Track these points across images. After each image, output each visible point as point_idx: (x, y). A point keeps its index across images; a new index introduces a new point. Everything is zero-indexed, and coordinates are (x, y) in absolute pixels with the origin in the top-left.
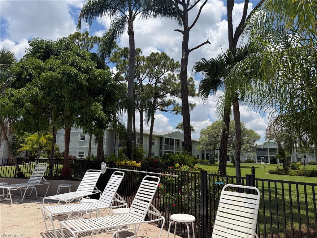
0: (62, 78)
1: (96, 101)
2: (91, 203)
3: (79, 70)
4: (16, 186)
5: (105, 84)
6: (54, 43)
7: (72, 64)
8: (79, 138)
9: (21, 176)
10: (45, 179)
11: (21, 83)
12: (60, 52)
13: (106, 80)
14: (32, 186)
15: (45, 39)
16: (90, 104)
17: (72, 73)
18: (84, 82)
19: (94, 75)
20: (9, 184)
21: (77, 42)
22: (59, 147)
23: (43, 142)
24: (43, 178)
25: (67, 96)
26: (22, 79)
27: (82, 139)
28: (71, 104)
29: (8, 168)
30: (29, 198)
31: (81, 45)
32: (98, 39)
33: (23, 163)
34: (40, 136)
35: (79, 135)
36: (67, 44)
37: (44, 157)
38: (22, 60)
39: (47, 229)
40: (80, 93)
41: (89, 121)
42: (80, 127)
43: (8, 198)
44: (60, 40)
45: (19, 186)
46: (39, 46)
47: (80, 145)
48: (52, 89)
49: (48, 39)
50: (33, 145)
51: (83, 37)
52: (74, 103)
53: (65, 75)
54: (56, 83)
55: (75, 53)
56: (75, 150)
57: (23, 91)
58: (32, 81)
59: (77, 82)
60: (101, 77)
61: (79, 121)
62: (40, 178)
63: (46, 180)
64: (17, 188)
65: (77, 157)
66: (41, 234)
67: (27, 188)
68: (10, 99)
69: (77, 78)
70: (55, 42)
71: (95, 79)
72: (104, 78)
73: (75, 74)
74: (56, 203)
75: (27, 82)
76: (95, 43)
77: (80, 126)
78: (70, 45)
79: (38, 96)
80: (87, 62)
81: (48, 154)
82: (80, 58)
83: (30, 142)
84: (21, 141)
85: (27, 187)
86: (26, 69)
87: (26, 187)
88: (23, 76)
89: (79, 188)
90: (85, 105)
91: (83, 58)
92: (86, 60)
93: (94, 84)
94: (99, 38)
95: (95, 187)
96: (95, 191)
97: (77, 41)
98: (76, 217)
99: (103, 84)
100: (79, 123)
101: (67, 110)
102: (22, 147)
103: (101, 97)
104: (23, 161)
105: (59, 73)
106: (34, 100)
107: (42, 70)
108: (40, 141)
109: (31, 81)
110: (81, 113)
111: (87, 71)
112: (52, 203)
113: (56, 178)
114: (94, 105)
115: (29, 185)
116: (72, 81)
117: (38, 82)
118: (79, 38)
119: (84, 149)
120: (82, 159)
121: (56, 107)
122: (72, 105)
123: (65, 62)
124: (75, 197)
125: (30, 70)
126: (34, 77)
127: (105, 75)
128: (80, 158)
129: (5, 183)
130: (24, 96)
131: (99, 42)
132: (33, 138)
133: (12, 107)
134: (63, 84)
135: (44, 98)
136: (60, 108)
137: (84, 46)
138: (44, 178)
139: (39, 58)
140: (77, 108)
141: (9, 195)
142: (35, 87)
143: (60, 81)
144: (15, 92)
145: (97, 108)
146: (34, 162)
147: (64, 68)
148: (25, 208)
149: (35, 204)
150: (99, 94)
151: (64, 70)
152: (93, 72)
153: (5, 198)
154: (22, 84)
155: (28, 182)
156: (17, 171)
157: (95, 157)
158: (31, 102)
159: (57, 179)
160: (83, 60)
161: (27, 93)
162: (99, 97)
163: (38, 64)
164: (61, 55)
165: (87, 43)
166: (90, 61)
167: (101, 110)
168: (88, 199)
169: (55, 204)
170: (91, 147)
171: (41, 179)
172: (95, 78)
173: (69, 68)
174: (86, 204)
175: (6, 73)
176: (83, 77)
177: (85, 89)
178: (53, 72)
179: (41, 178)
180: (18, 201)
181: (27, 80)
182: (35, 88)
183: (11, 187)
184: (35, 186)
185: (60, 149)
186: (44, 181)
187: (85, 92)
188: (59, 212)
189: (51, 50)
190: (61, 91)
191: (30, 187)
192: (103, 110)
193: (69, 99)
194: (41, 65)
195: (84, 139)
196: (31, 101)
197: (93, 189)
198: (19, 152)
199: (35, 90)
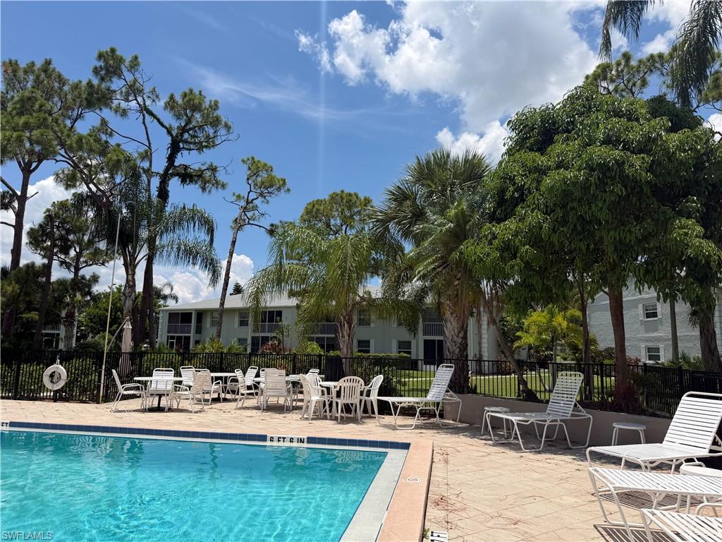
0: (587, 179)
1: (680, 214)
2: (712, 479)
3: (624, 148)
4: (526, 416)
5: (699, 166)
6: (558, 107)
7: (607, 141)
8: (642, 314)
9: (529, 397)
10: (580, 408)
11: (506, 209)
12: (576, 123)
13: (704, 154)
14: (556, 421)
15: (537, 106)
16: (665, 225)
17: (609, 162)
18: (644, 174)
19: (666, 150)
20: (513, 411)
21: (605, 88)
22: (595, 336)
23: (560, 325)
24: (575, 405)
25: (606, 216)
26: (507, 200)
27: (648, 316)
28: (617, 233)
29: (499, 380)
30: (554, 444)
31: (616, 90)
32: (657, 59)
33: (526, 370)
34: (552, 314)
35: (640, 306)
36: (587, 100)
37: (565, 359)
38: (501, 163)
39: (606, 518)
40: (636, 202)
41: (669, 269)
42: (646, 286)
43: (514, 438)
44: (568, 97)
45: (532, 418)
46: (527, 125)
47: (647, 331)
48: (569, 208)
49: (544, 103)
50: (540, 334)
51: (617, 70)
52: (624, 230)
53: (592, 169)
54: (577, 194)
55: (609, 112)
56: (636, 343)
57: (511, 224)
58: (525, 200)
59: (624, 179)
60: (685, 151)
61: (642, 272)
62: (570, 403)
63: (583, 410)
64: (528, 421)
65: (643, 360)
66: (595, 526)
67: (547, 423)
68: (491, 244)
69: (622, 171)
70: (559, 104)
71: (669, 159)
72: (696, 149)
73: (617, 161)
74: (614, 463)
75: (516, 205)
76: (651, 71)
77: (648, 284)
78: (593, 99)
79: (541, 228)
80: (641, 125)
81: (574, 353)
82: (624, 120)
83: (534, 329)
84: (516, 325)
85: (548, 421)
86: (512, 180)
87: (546, 421)
88: (508, 195)
89: (667, 435)
90: (653, 231)
91: (631, 116)
92: (637, 120)
93: (669, 174)
94: (661, 56)
95: (715, 438)
96: (715, 448)
97: (604, 84)
98: (673, 506)
99: (694, 166)
100: (642, 275)
101: (611, 249)
102: (519, 338)
103: (694, 202)
104: (525, 367)
105: (579, 170)
106: (535, 239)
107: (543, 171)
108: (554, 323)
109: (523, 201)
110: (644, 251)
111: (645, 146)
112: (604, 463)
113: (603, 406)
114: (679, 228)
115: (551, 418)
116: (613, 179)
117: (538, 199)
118: (609, 75)
119: (659, 339)
120: (657, 366)
121: (583, 248)
122: (619, 234)
123: (590, 139)
124: (663, 457)
125: (518, 179)
126: (529, 192)
127: (696, 142)
128: (651, 362)
129: (504, 409)
130: (516, 234)
131: (662, 65)
132: (539, 319)
133: (498, 259)
134: (592, 191)
135: (554, 231)
136: (592, 246)
137: (623, 90)
138: (578, 405)
139: (531, 150)
140: (633, 240)
141: (516, 434)
142: (532, 212)
143: (585, 186)
144: (497, 229)
145: (686, 234)
146: (546, 370)
147: (590, 154)
148: (549, 465)
149: (568, 458)
150: (685, 196)
151: (590, 160)
152: (661, 145)
153: (508, 438)
154: (508, 210)
155: (548, 411)
156: (521, 386)
157: (692, 361)
158: (531, 244)
159: (605, 410)
160: (630, 123)
161: (520, 228)
162: (687, 202)
163: (533, 162)
164: (579, 129)
165: (629, 82)
166: (649, 120)
167: (699, 237)
168: (701, 466)
169: (613, 466)
170: (678, 334)
171: (572, 406)
172: (671, 157)
173: (599, 153)
174: (698, 478)
175: (477, 198)
176: (638, 164)
177: (646, 190)
178: (567, 170)
179: (573, 404)
180: (533, 448)
181: (515, 202)
182: (534, 214)
183: (518, 418)
184: (561, 421)
185: (598, 342)
186: (580, 411)
187: (648, 198)
188: (632, 486)
189: (554, 123)
190: (590, 209)
191: (552, 421)
192: (705, 237)
193: (612, 223)
194: (538, 164)
195: (655, 315)
196: (530, 242)
197: (710, 442)
198: (516, 348)
199: (535, 217)
